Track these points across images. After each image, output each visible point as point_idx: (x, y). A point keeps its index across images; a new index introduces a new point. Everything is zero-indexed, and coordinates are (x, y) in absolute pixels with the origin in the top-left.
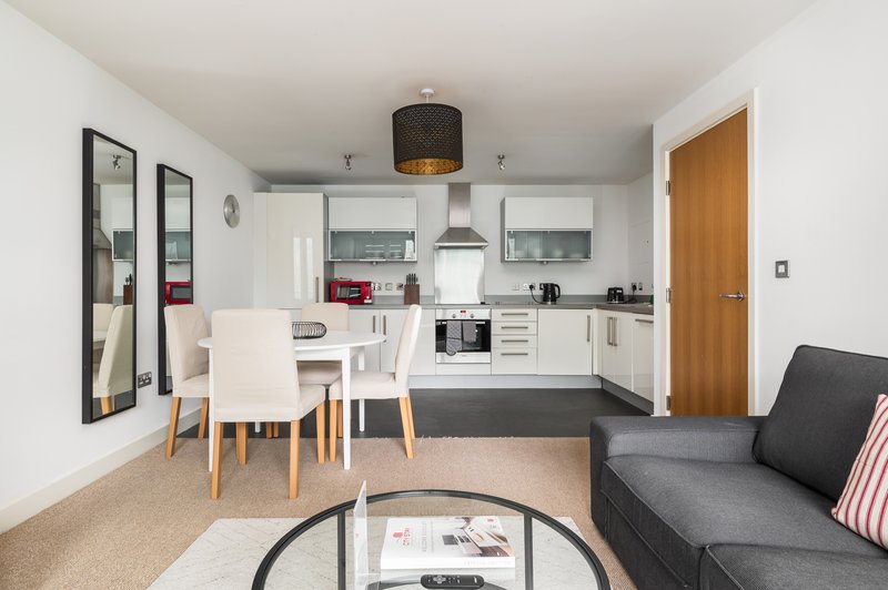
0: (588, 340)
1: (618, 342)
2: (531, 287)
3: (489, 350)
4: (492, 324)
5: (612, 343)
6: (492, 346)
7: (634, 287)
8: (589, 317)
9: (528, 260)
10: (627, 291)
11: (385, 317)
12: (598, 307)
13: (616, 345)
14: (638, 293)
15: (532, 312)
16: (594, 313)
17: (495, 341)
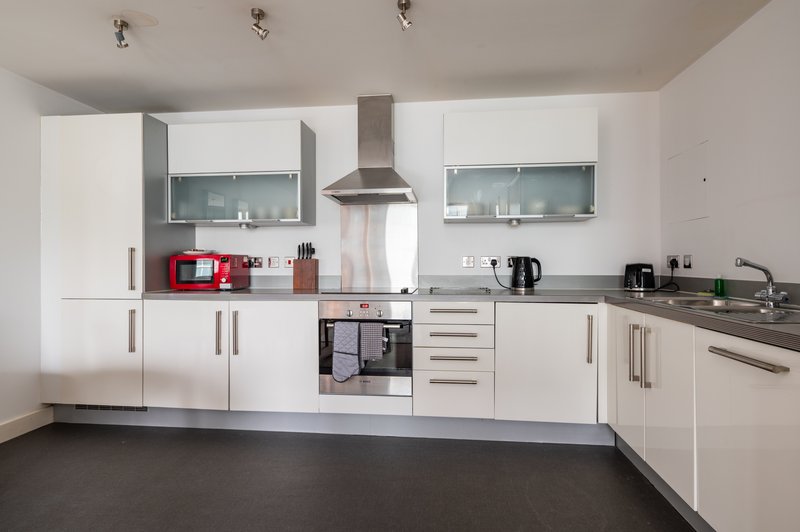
0: (589, 360)
1: (651, 379)
2: (494, 263)
3: (410, 375)
4: (415, 328)
5: (640, 378)
6: (414, 366)
7: (674, 263)
8: (590, 319)
9: (482, 217)
10: (661, 269)
11: (236, 314)
12: (607, 300)
13: (648, 385)
14: (681, 272)
15: (485, 307)
16: (602, 311)
17: (419, 358)
